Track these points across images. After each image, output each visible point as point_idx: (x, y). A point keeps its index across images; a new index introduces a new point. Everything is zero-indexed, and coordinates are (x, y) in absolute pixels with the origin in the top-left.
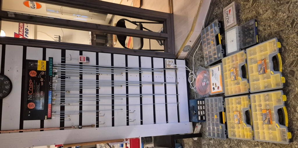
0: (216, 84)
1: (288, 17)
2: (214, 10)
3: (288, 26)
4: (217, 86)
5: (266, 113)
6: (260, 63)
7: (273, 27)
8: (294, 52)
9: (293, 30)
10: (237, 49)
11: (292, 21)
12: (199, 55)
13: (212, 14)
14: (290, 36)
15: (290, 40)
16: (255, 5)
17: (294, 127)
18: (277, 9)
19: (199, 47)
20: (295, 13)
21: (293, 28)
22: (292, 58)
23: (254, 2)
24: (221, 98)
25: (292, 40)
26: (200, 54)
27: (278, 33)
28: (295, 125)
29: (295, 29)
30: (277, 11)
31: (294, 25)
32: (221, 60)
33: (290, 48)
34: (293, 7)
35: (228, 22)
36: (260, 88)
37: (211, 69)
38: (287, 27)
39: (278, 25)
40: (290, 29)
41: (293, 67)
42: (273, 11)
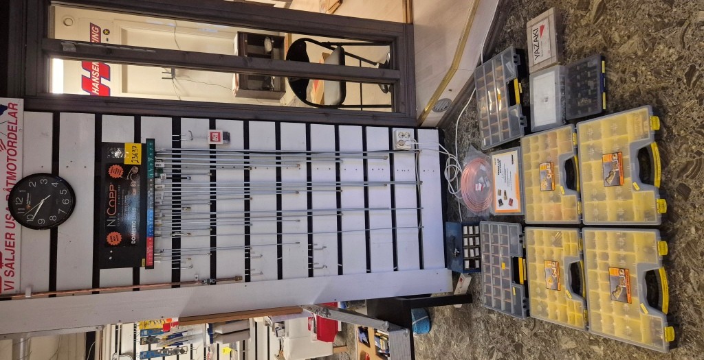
0: (505, 193)
1: (680, 58)
2: (506, 20)
3: (679, 80)
4: (509, 197)
5: (618, 275)
6: (609, 161)
7: (643, 78)
8: (690, 143)
9: (689, 90)
10: (557, 119)
11: (690, 70)
12: (471, 121)
13: (501, 30)
14: (684, 104)
15: (683, 114)
16: (603, 20)
17: (682, 315)
18: (654, 34)
19: (471, 102)
20: (698, 50)
21: (691, 85)
22: (686, 156)
23: (599, 13)
24: (518, 226)
25: (687, 113)
26: (472, 118)
27: (654, 93)
28: (686, 311)
29: (695, 90)
30: (654, 42)
31: (694, 79)
32: (519, 139)
33: (682, 132)
34: (693, 35)
35: (537, 55)
36: (607, 218)
37: (495, 157)
38: (675, 80)
39: (655, 73)
40: (683, 87)
41: (687, 177)
42: (645, 39)
